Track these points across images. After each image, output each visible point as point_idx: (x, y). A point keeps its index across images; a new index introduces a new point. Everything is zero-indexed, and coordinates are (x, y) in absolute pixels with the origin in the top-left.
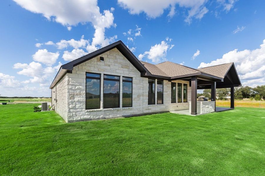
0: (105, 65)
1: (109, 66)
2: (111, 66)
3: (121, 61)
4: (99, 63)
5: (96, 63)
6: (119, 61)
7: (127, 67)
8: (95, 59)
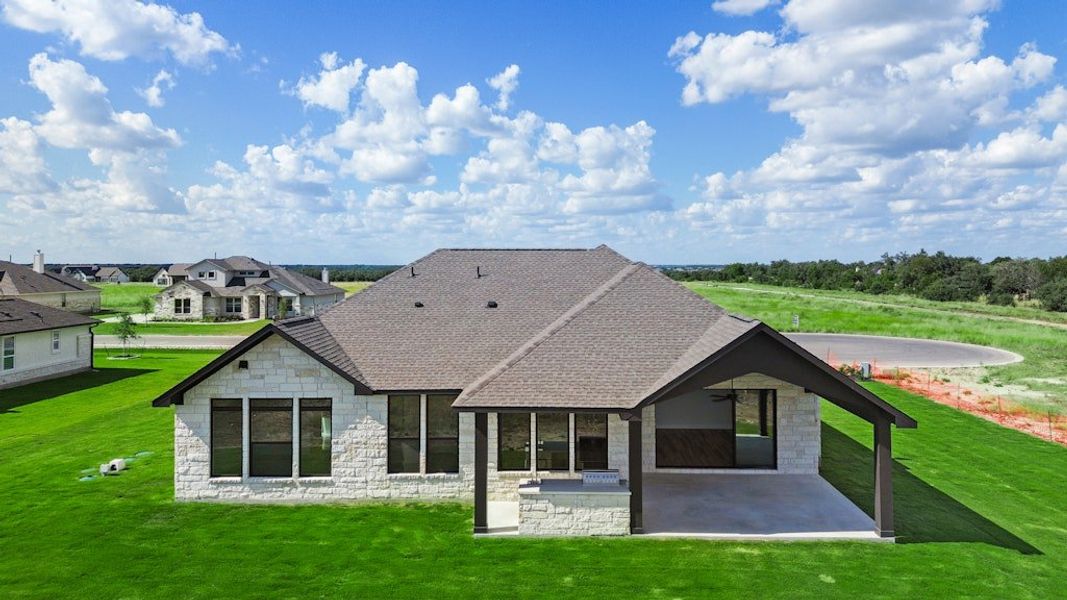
0: (254, 377)
1: (262, 377)
2: (266, 378)
3: (294, 361)
4: (236, 376)
5: (230, 377)
6: (288, 361)
7: (310, 372)
8: (229, 368)
